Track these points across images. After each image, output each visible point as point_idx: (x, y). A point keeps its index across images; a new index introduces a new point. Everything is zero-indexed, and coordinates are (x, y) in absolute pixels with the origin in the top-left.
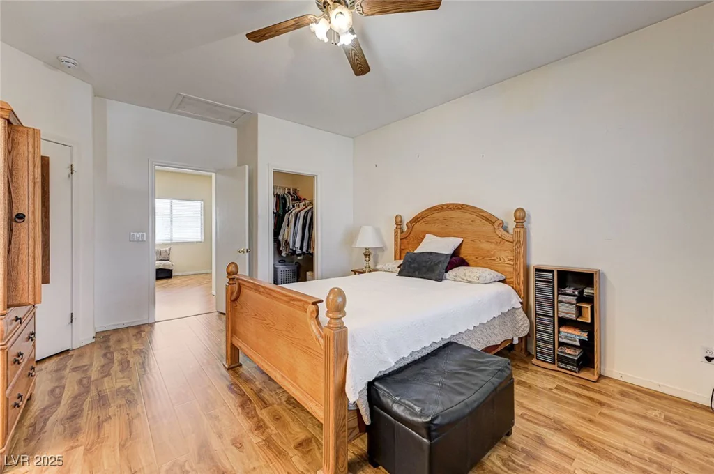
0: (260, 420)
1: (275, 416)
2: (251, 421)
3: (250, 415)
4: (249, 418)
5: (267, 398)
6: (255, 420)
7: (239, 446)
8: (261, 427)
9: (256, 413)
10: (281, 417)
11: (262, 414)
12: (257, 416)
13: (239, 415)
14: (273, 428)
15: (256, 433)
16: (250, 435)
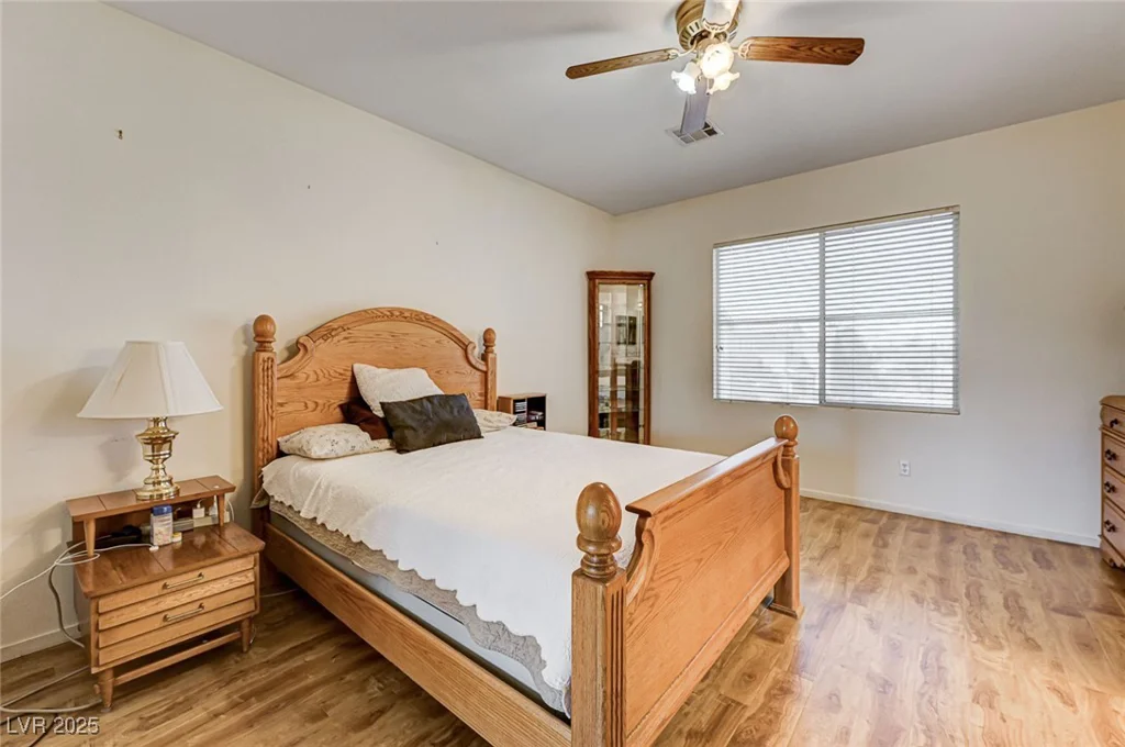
0: (770, 696)
1: (747, 683)
2: (782, 708)
3: (771, 716)
4: (777, 715)
5: (709, 712)
6: (775, 704)
7: (834, 698)
8: (781, 689)
9: (761, 709)
10: (744, 674)
11: (756, 700)
12: (764, 705)
13: (784, 735)
14: (772, 674)
15: (795, 689)
16: (805, 694)
